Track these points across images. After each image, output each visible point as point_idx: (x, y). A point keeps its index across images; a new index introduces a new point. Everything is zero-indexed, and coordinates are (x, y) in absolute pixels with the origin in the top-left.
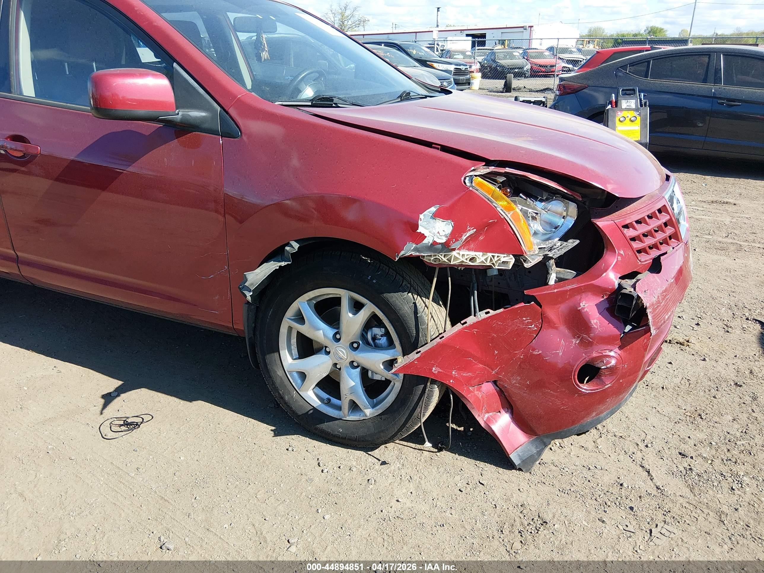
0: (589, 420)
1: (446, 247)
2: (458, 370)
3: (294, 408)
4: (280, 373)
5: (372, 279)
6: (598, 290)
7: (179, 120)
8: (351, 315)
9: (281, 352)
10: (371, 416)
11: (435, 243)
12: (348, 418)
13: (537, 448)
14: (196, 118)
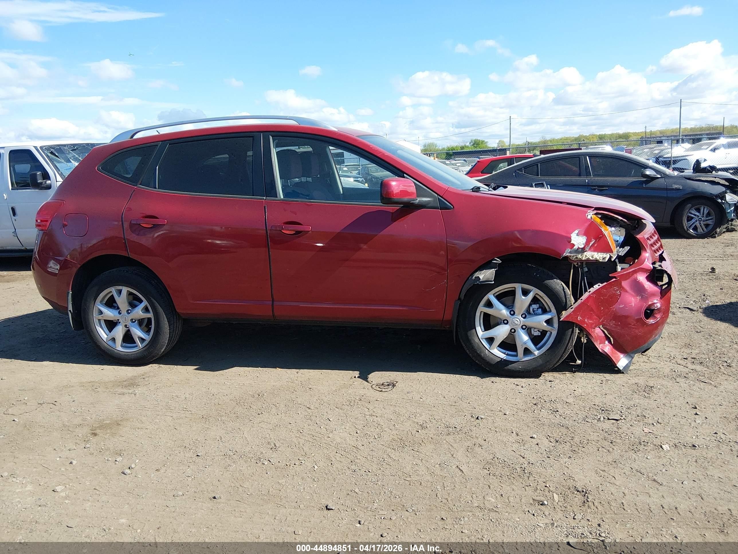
0: (651, 340)
1: (583, 250)
2: (588, 318)
3: (488, 360)
4: (477, 340)
5: (536, 275)
6: (644, 270)
7: (416, 203)
8: (523, 297)
9: (477, 328)
10: (539, 355)
11: (579, 248)
12: (523, 360)
13: (628, 360)
14: (426, 201)
